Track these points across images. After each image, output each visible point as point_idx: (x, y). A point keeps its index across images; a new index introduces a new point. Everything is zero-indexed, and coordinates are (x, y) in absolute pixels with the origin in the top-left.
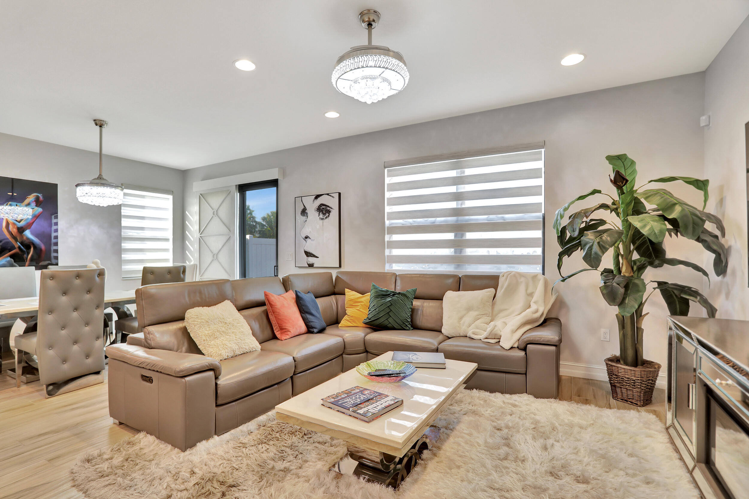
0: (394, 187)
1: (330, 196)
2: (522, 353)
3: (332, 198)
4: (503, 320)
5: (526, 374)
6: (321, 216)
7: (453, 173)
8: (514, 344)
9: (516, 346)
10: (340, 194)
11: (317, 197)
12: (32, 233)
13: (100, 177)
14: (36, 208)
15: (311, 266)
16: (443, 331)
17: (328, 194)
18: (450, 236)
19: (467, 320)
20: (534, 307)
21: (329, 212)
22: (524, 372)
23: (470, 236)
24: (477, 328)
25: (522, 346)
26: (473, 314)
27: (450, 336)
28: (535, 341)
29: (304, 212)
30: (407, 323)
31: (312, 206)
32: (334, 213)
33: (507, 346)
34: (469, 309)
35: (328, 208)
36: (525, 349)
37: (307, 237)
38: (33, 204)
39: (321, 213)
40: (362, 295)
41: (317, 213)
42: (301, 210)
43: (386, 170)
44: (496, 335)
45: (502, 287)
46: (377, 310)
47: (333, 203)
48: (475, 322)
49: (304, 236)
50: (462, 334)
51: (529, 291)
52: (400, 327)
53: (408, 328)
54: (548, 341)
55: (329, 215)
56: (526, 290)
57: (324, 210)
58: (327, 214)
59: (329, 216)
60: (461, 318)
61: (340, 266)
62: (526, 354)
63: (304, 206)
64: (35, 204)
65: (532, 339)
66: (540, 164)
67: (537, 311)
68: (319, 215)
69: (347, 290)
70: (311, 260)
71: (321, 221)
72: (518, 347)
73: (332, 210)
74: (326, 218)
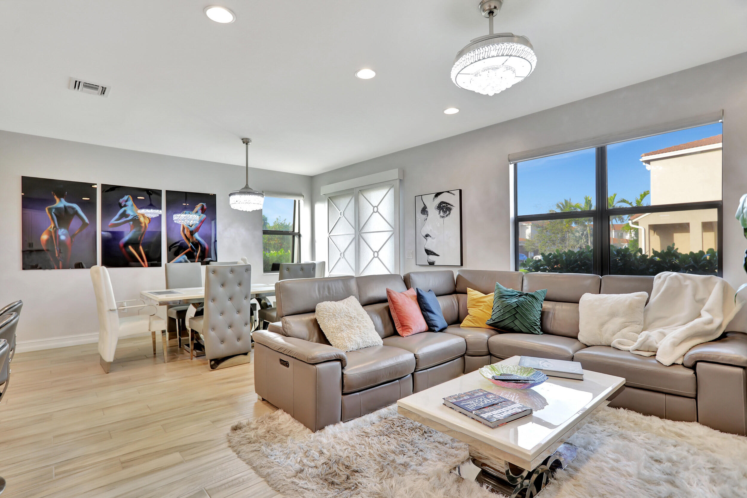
1: (451, 193)
2: (691, 373)
3: (453, 195)
4: (661, 330)
5: (696, 398)
6: (442, 214)
8: (677, 360)
9: (680, 362)
10: (461, 191)
11: (437, 195)
12: (199, 236)
13: (247, 187)
14: (202, 215)
15: (432, 264)
16: (579, 337)
17: (448, 192)
19: (611, 326)
20: (706, 316)
21: (450, 210)
22: (694, 396)
24: (624, 337)
25: (690, 364)
26: (618, 321)
27: (588, 344)
28: (709, 358)
29: (424, 211)
30: (535, 327)
31: (432, 204)
32: (455, 211)
33: (667, 361)
34: (613, 315)
35: (449, 206)
36: (693, 367)
37: (427, 236)
38: (200, 212)
39: (441, 211)
40: (485, 295)
41: (437, 212)
42: (421, 209)
44: (650, 347)
45: (658, 291)
46: (502, 311)
47: (453, 200)
48: (620, 330)
49: (424, 235)
50: (603, 343)
51: (700, 296)
52: (528, 331)
53: (537, 332)
54: (731, 360)
55: (450, 212)
56: (694, 295)
57: (445, 208)
58: (448, 212)
59: (449, 214)
60: (602, 325)
61: (462, 265)
62: (695, 373)
63: (424, 204)
64: (201, 212)
65: (703, 356)
67: (711, 322)
68: (440, 213)
69: (469, 289)
70: (432, 258)
71: (442, 219)
72: (683, 364)
73: (453, 207)
74: (446, 216)
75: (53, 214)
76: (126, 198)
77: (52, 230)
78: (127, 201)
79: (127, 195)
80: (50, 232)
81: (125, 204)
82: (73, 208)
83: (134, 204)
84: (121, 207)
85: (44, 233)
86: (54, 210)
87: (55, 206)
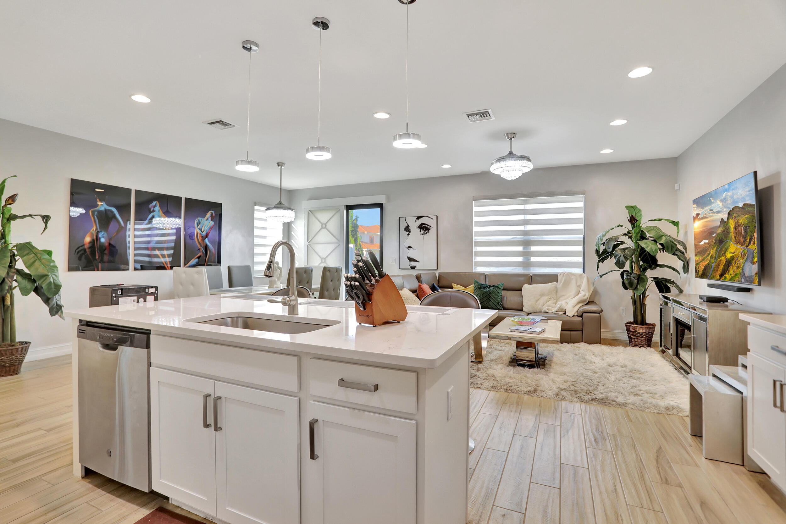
0: (479, 214)
1: (430, 218)
2: (580, 319)
3: (431, 219)
4: (565, 301)
5: (582, 331)
6: (422, 232)
7: (521, 207)
8: (575, 314)
9: (576, 315)
10: (437, 216)
11: (419, 218)
12: (209, 241)
13: (280, 203)
14: (211, 222)
15: (413, 268)
16: (524, 309)
17: (428, 217)
18: (520, 249)
19: (541, 301)
20: (582, 293)
21: (429, 229)
22: (581, 330)
23: (533, 248)
24: (549, 306)
25: (580, 315)
26: (545, 298)
27: (529, 313)
28: (588, 311)
29: (407, 229)
30: (500, 305)
31: (414, 225)
32: (433, 231)
33: (571, 315)
34: (542, 295)
35: (428, 227)
36: (581, 316)
37: (410, 247)
39: (422, 230)
40: (464, 288)
41: (419, 230)
42: (404, 227)
43: (473, 201)
44: (562, 309)
45: (561, 282)
46: (481, 297)
47: (431, 222)
48: (547, 303)
49: (407, 246)
50: (538, 311)
51: (578, 284)
52: (497, 308)
53: (501, 308)
54: (595, 311)
55: (429, 231)
56: (576, 283)
57: (424, 228)
58: (427, 231)
59: (428, 232)
60: (537, 301)
61: (437, 269)
62: (582, 319)
63: (407, 224)
64: (211, 219)
65: (585, 310)
66: (581, 204)
67: (585, 296)
68: (420, 230)
69: (454, 284)
70: (413, 264)
71: (422, 236)
72: (577, 316)
73: (431, 228)
74: (426, 234)
75: (95, 216)
76: (154, 203)
77: (94, 232)
78: (155, 207)
79: (155, 201)
80: (92, 234)
81: (153, 210)
82: (112, 212)
83: (160, 210)
84: (150, 212)
85: (88, 235)
86: (96, 213)
87: (97, 208)
